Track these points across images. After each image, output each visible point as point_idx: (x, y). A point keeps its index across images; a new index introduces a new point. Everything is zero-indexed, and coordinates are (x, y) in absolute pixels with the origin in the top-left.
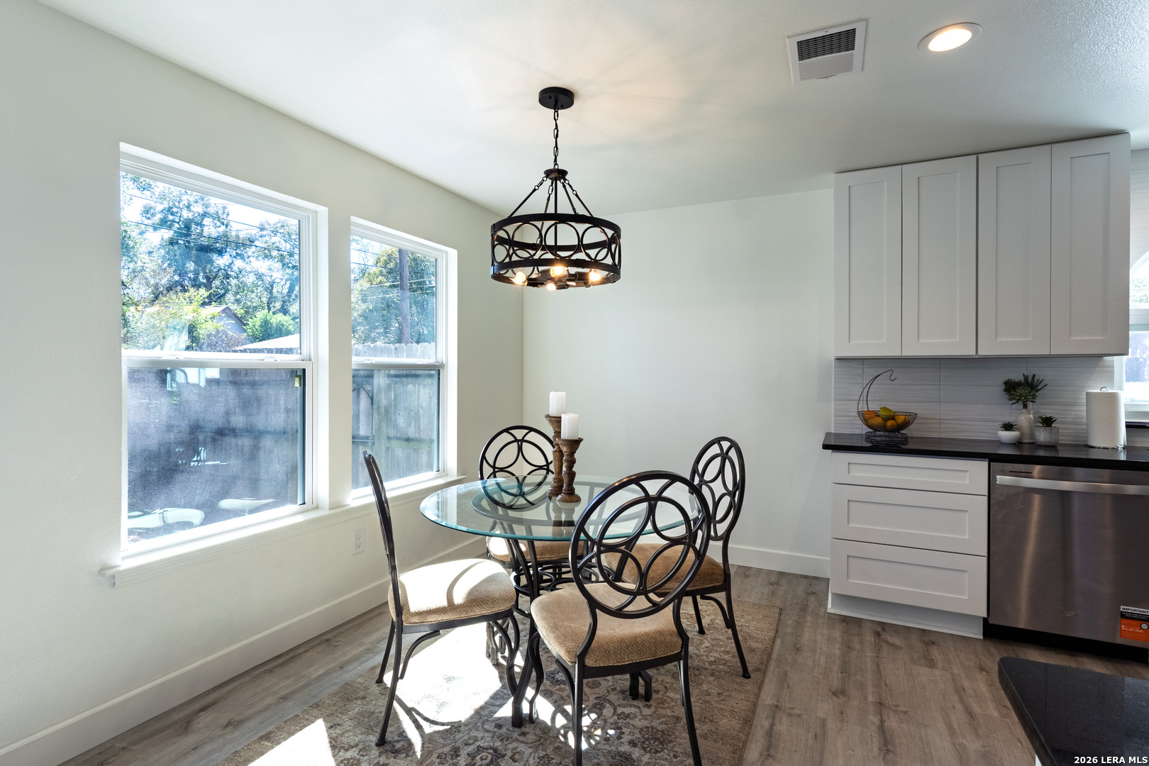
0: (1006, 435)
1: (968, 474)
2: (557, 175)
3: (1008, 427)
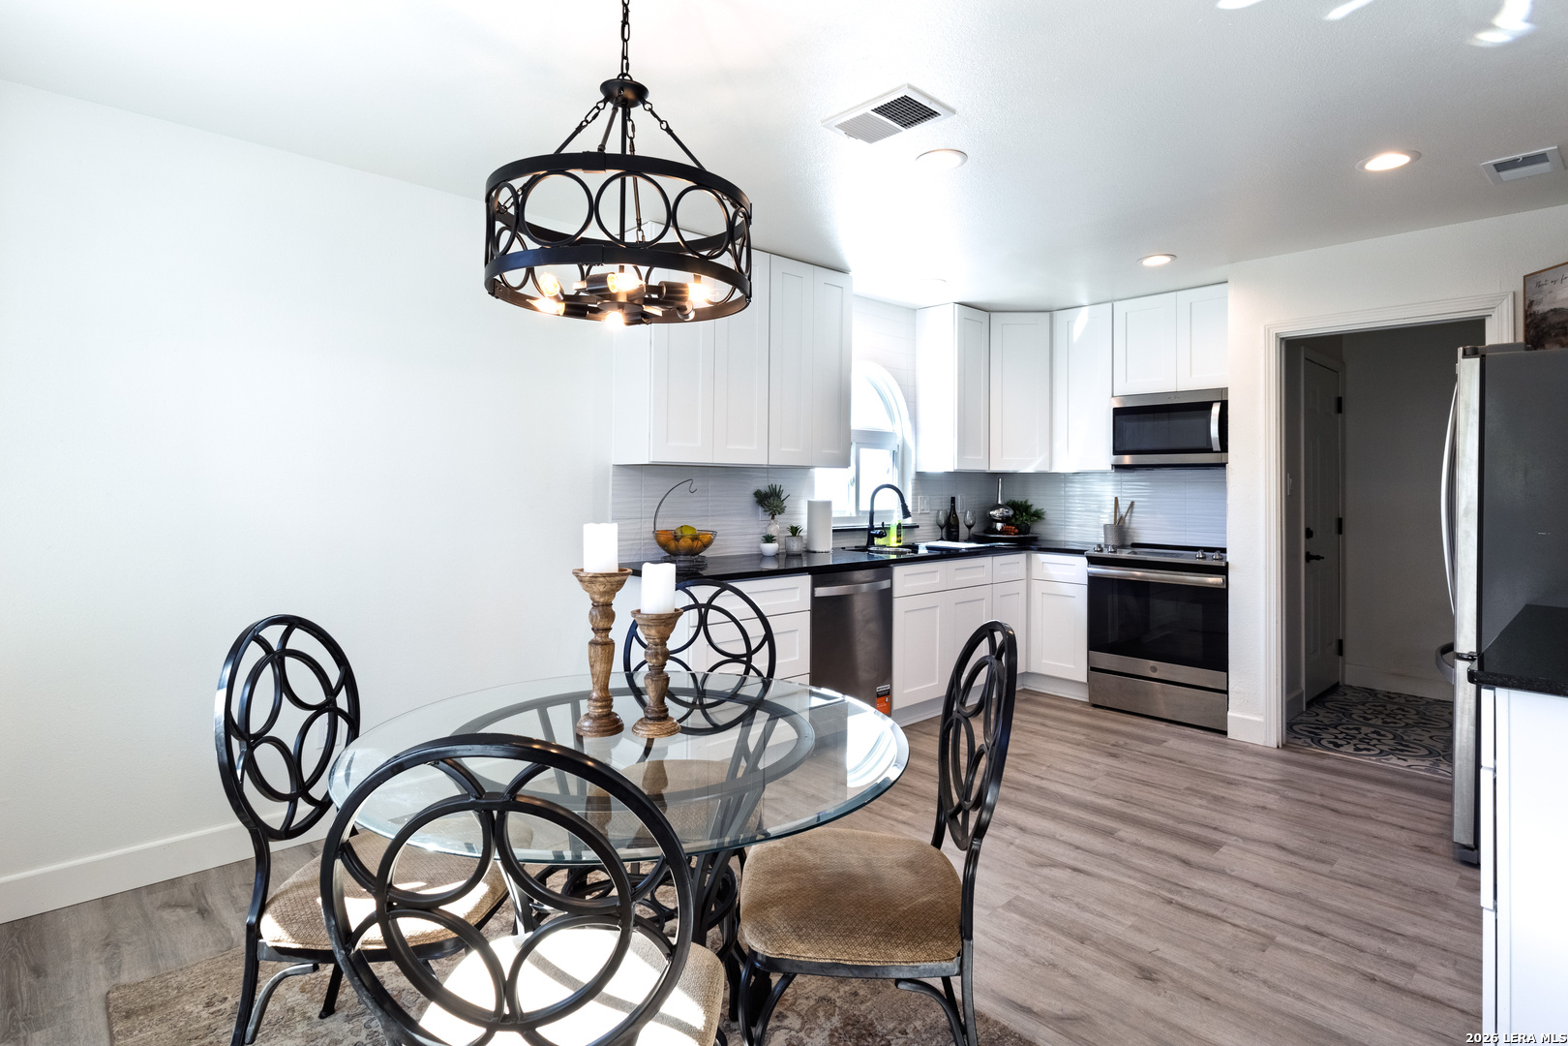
0: (770, 548)
1: (798, 591)
2: (625, 94)
3: (769, 539)
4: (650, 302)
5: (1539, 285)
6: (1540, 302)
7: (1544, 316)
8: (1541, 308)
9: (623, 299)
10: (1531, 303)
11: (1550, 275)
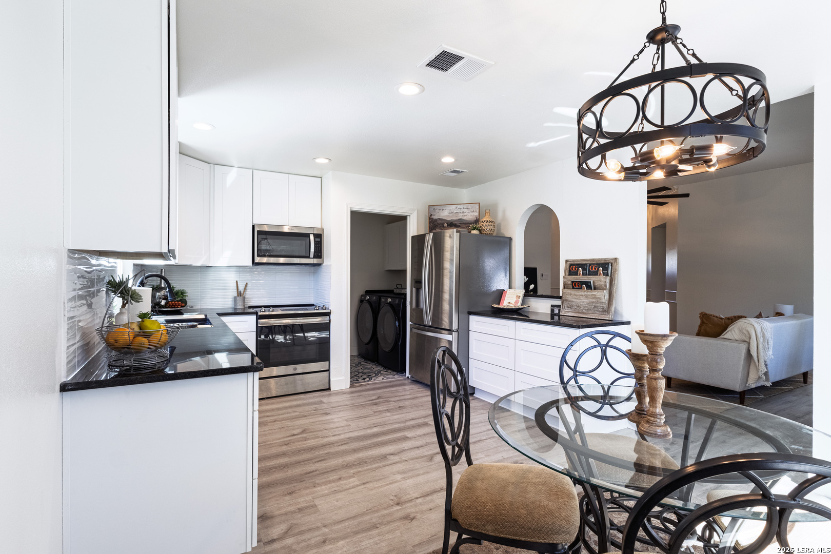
4: (682, 162)
5: (434, 209)
6: (434, 215)
7: (436, 220)
8: (435, 217)
9: (663, 163)
10: (431, 215)
11: (438, 207)
